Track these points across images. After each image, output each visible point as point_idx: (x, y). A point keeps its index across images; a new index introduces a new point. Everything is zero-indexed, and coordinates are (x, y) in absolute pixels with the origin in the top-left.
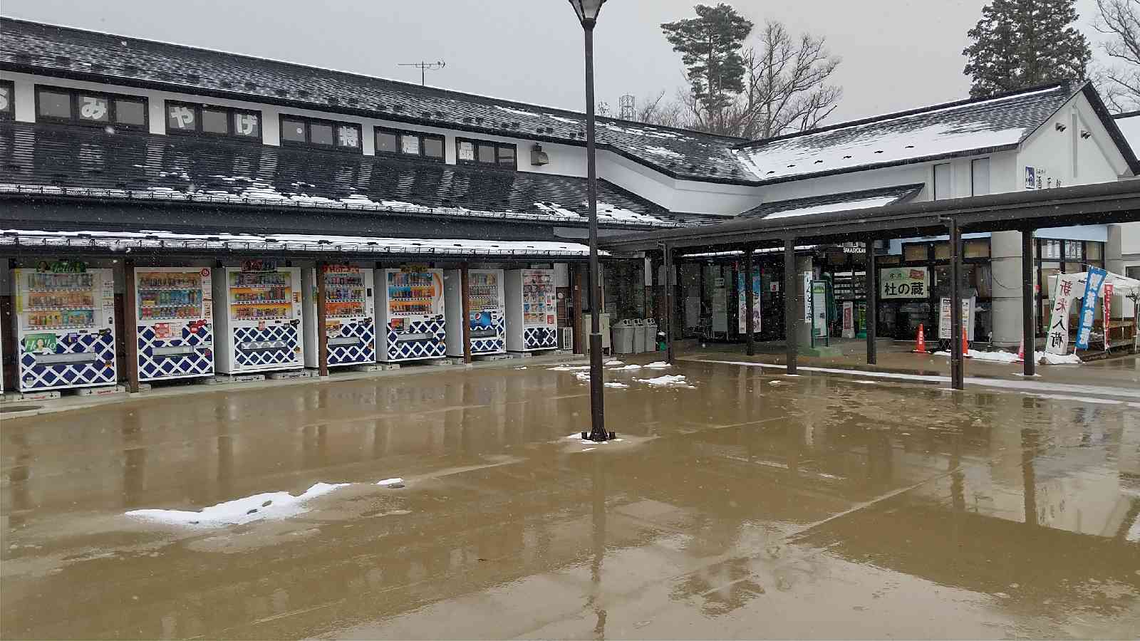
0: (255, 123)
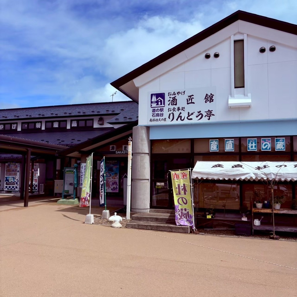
0: (16, 126)
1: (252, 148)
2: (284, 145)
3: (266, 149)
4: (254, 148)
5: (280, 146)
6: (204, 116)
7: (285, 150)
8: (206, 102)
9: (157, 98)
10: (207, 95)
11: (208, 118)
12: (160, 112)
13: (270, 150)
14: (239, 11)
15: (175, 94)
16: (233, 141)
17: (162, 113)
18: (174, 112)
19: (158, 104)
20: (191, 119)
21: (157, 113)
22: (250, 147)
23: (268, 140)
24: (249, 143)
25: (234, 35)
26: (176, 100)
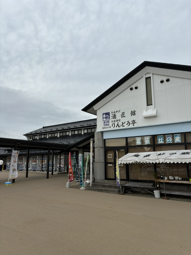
0: (57, 134)
1: (160, 142)
2: (180, 139)
3: (169, 141)
4: (162, 141)
5: (178, 139)
6: (131, 123)
7: (181, 142)
8: (131, 116)
9: (106, 116)
10: (132, 111)
11: (133, 125)
12: (107, 123)
13: (172, 142)
14: (145, 61)
15: (115, 113)
16: (149, 137)
17: (108, 123)
18: (115, 123)
19: (106, 119)
20: (124, 126)
21: (106, 124)
22: (159, 141)
23: (170, 136)
24: (159, 139)
25: (145, 75)
26: (116, 115)
